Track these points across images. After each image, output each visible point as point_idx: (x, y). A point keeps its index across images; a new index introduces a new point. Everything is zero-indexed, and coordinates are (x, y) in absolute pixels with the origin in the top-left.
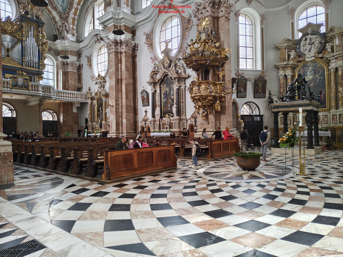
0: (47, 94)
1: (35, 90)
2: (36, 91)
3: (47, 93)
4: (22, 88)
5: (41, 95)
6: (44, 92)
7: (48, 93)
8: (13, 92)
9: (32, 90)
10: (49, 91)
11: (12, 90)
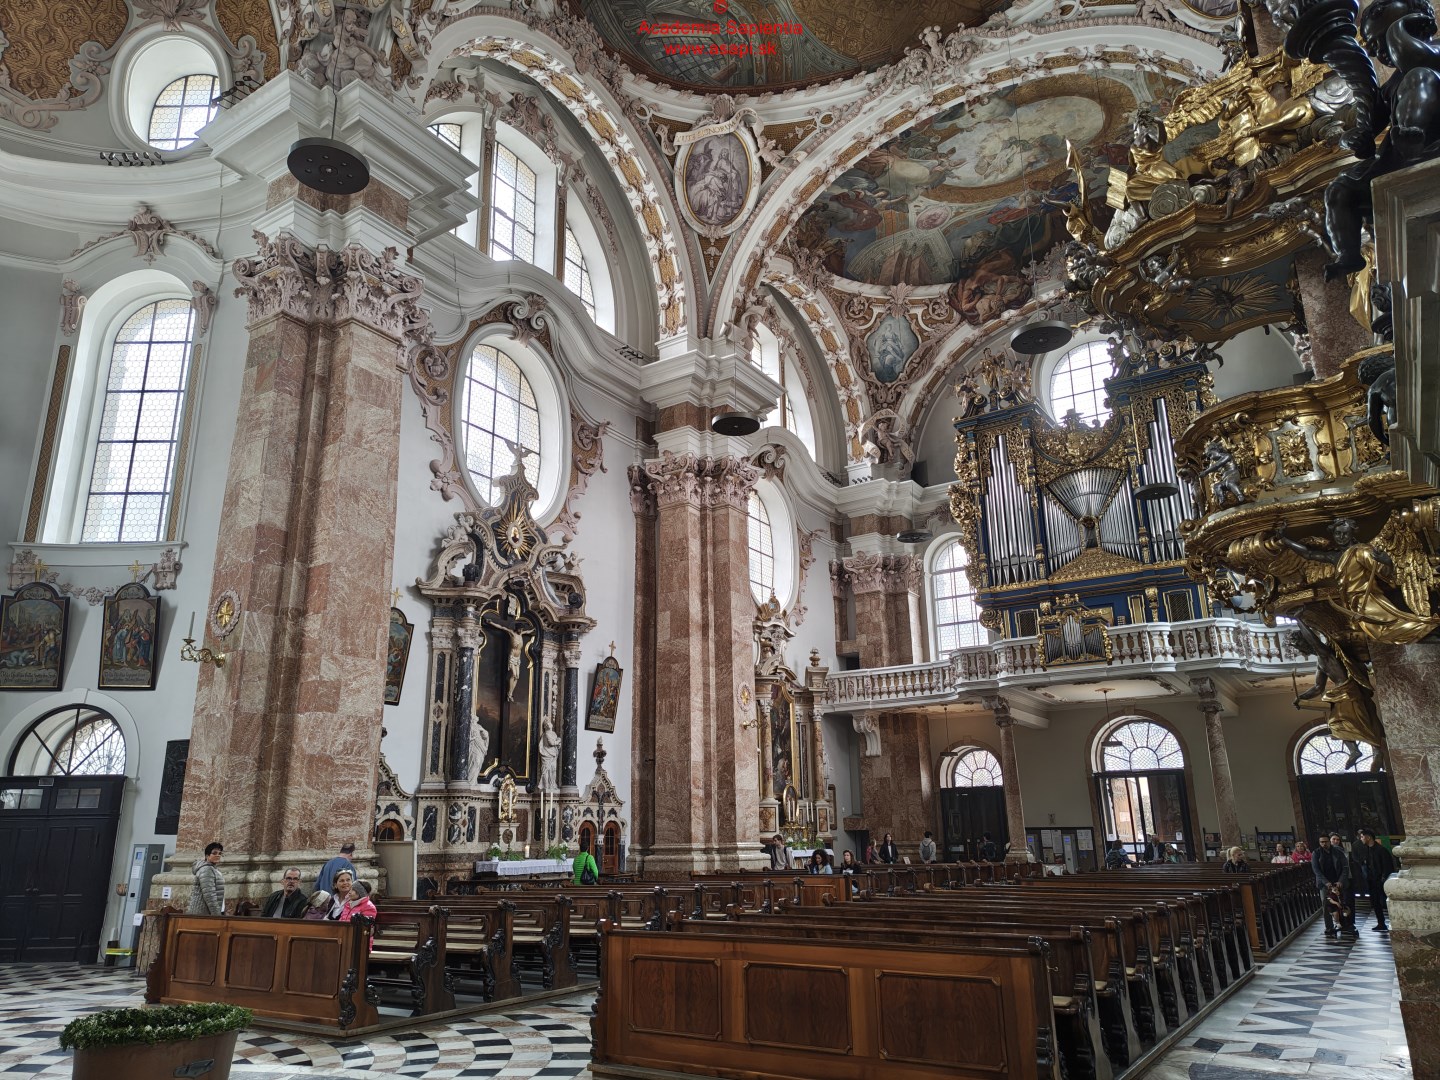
0: (1197, 658)
1: (1132, 656)
2: (1138, 657)
3: (1197, 653)
4: (1082, 659)
5: (1173, 669)
6: (1183, 655)
7: (1201, 652)
8: (1052, 679)
9: (1122, 657)
10: (1204, 643)
11: (1049, 671)
